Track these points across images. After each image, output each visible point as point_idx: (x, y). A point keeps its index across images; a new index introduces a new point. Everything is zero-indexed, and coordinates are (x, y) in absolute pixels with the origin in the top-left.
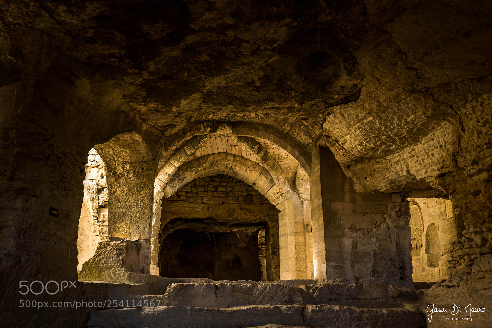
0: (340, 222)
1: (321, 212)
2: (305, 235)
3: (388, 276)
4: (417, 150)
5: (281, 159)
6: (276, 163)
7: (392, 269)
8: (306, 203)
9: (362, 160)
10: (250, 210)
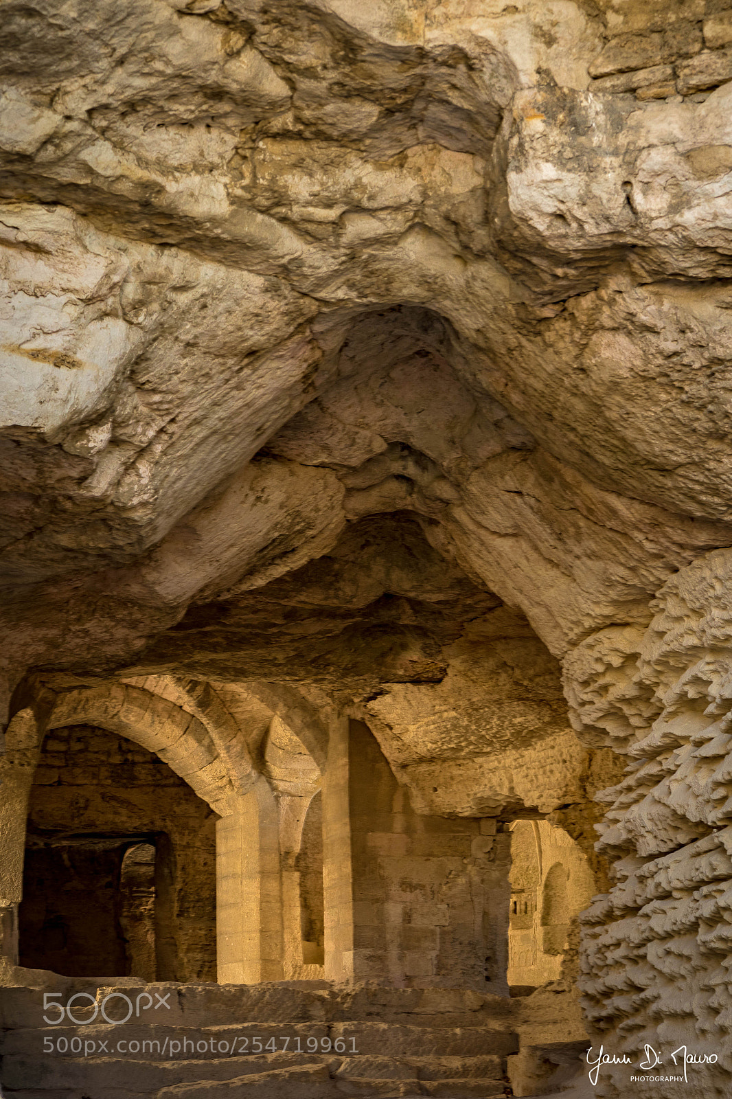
0: (382, 872)
1: (347, 850)
2: (281, 877)
3: (463, 973)
4: (527, 759)
5: (237, 701)
6: (225, 710)
7: (472, 962)
8: (285, 801)
9: (432, 760)
10: (125, 803)
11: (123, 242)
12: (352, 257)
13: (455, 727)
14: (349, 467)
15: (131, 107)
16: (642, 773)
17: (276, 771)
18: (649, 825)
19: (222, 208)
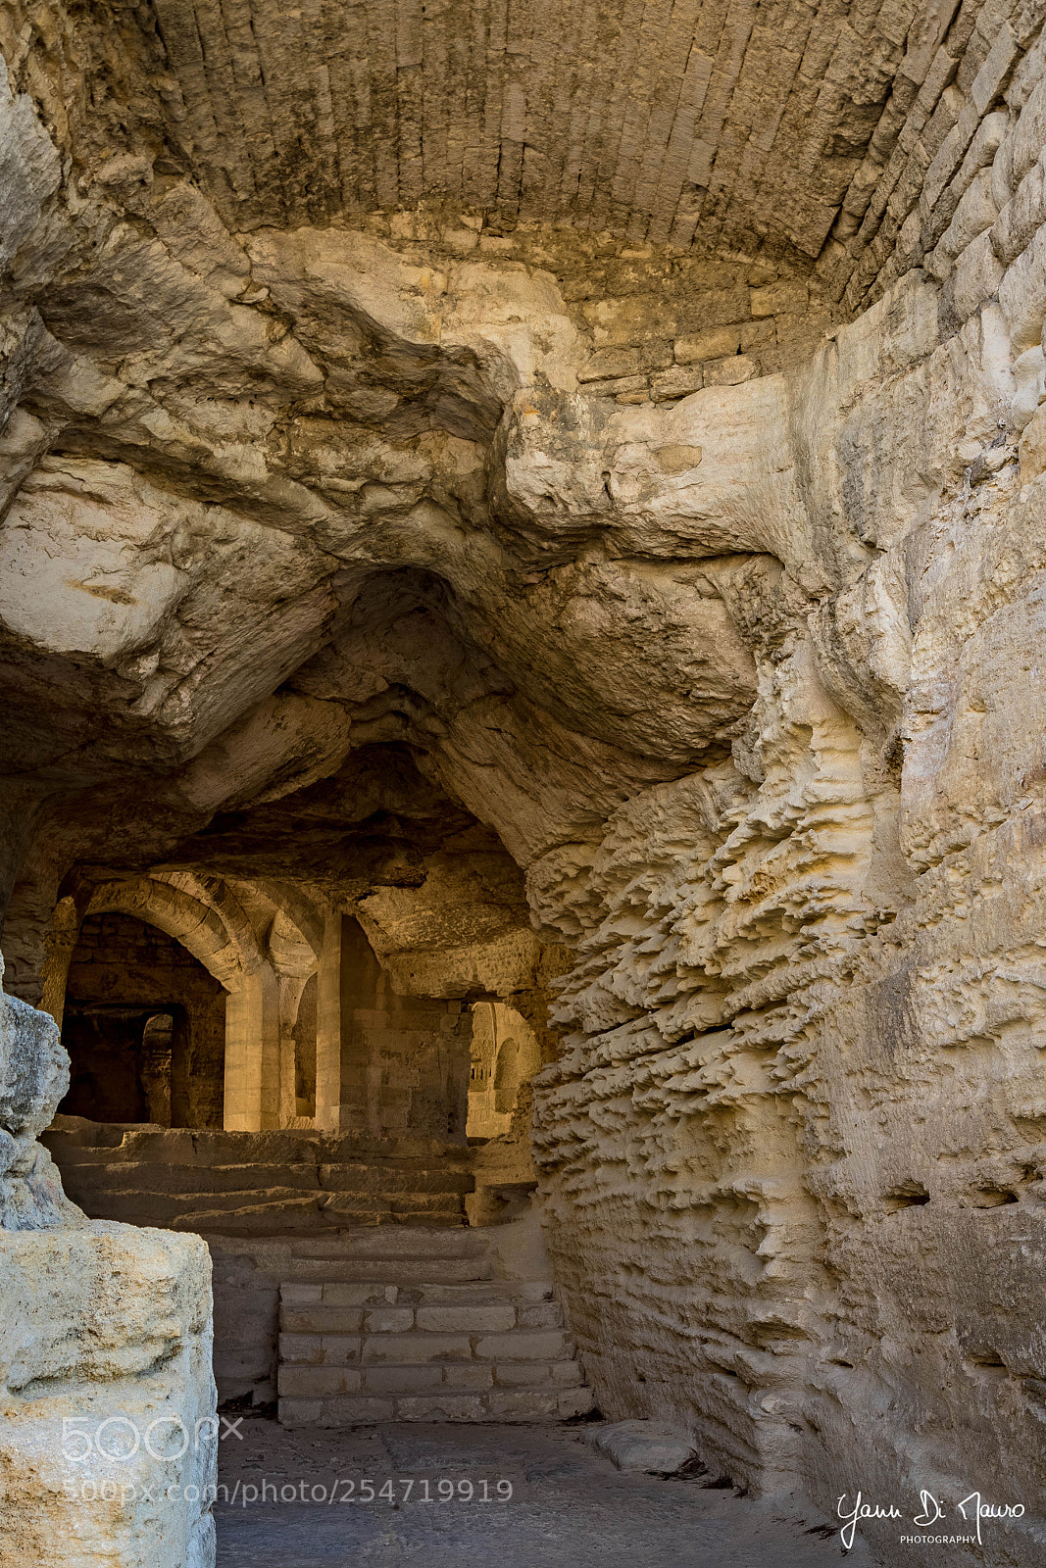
0: (365, 1042)
1: (337, 1023)
2: (280, 1044)
3: (431, 1126)
5: (248, 896)
6: (236, 904)
7: (438, 1117)
8: (285, 981)
9: (410, 950)
10: (150, 980)
11: (175, 499)
12: (369, 523)
13: (430, 923)
14: (356, 703)
15: (186, 381)
16: (590, 964)
17: (279, 956)
18: (594, 1008)
19: (261, 474)
